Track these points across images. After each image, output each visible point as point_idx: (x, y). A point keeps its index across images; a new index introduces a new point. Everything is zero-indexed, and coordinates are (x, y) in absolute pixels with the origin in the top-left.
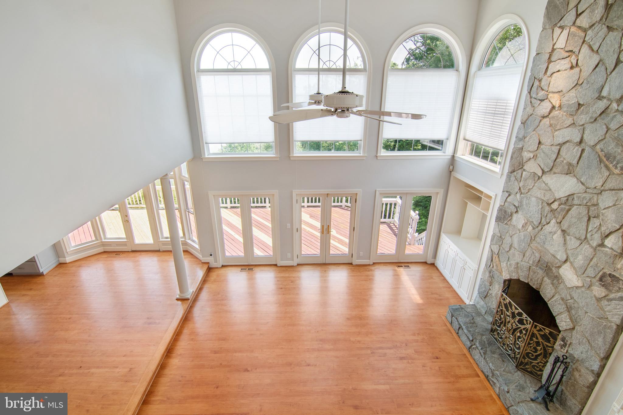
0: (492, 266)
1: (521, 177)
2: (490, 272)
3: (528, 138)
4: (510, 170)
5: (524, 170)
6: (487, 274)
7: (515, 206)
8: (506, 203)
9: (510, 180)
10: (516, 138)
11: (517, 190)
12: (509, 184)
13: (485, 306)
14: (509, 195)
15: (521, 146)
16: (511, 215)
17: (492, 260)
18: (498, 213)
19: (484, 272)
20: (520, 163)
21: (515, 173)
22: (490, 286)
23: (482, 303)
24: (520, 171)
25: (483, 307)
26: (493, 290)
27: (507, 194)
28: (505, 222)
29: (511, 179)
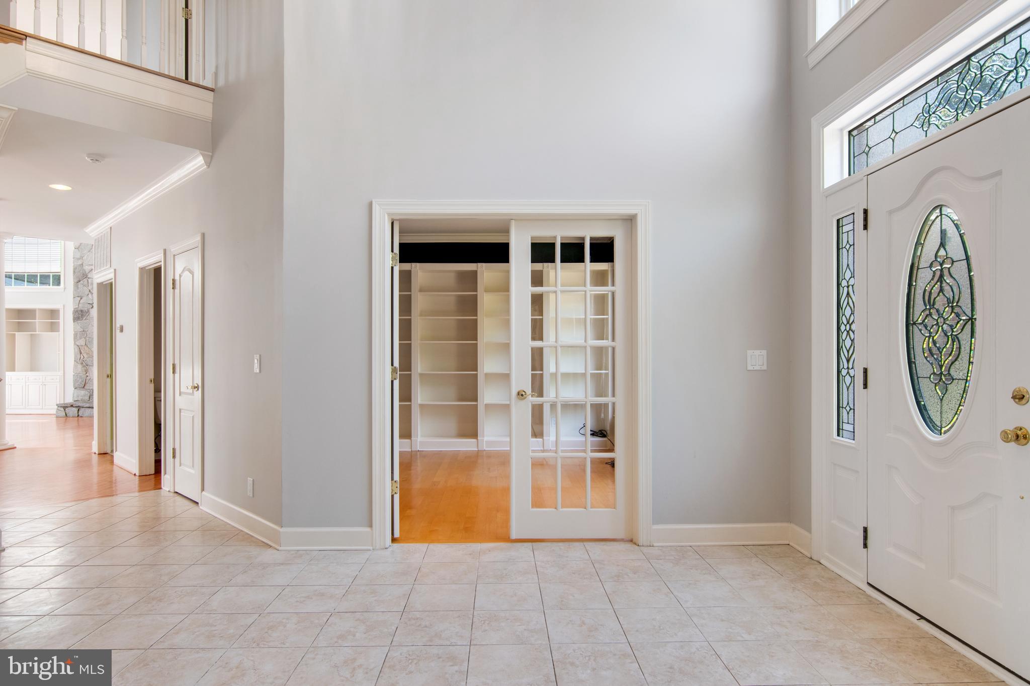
0: (82, 357)
1: (88, 283)
2: (82, 364)
3: (85, 257)
4: (76, 281)
5: (89, 278)
6: (80, 366)
7: (89, 304)
8: (80, 305)
9: (78, 288)
10: (74, 258)
11: (87, 292)
12: (79, 290)
13: (87, 393)
14: (81, 298)
15: (81, 263)
16: (88, 311)
17: (81, 353)
18: (75, 315)
19: (75, 367)
20: (83, 274)
21: (81, 282)
22: (86, 373)
23: (83, 392)
24: (85, 280)
25: (85, 396)
26: (91, 375)
27: (79, 299)
28: (84, 318)
29: (79, 286)
